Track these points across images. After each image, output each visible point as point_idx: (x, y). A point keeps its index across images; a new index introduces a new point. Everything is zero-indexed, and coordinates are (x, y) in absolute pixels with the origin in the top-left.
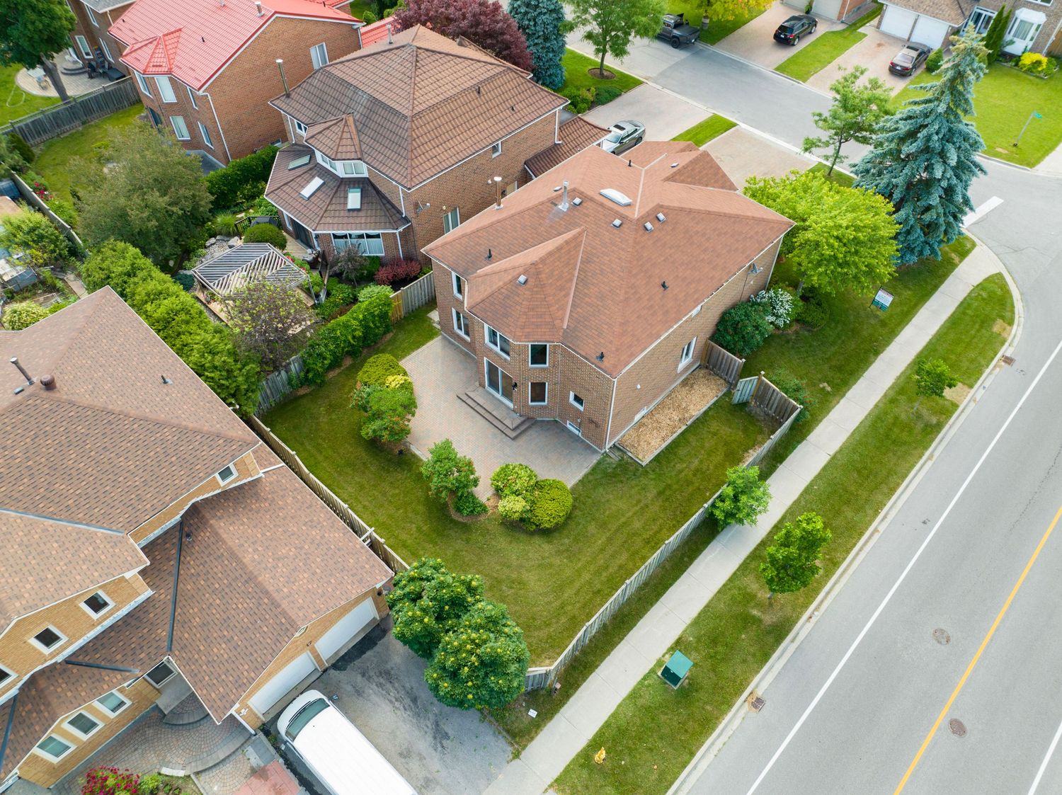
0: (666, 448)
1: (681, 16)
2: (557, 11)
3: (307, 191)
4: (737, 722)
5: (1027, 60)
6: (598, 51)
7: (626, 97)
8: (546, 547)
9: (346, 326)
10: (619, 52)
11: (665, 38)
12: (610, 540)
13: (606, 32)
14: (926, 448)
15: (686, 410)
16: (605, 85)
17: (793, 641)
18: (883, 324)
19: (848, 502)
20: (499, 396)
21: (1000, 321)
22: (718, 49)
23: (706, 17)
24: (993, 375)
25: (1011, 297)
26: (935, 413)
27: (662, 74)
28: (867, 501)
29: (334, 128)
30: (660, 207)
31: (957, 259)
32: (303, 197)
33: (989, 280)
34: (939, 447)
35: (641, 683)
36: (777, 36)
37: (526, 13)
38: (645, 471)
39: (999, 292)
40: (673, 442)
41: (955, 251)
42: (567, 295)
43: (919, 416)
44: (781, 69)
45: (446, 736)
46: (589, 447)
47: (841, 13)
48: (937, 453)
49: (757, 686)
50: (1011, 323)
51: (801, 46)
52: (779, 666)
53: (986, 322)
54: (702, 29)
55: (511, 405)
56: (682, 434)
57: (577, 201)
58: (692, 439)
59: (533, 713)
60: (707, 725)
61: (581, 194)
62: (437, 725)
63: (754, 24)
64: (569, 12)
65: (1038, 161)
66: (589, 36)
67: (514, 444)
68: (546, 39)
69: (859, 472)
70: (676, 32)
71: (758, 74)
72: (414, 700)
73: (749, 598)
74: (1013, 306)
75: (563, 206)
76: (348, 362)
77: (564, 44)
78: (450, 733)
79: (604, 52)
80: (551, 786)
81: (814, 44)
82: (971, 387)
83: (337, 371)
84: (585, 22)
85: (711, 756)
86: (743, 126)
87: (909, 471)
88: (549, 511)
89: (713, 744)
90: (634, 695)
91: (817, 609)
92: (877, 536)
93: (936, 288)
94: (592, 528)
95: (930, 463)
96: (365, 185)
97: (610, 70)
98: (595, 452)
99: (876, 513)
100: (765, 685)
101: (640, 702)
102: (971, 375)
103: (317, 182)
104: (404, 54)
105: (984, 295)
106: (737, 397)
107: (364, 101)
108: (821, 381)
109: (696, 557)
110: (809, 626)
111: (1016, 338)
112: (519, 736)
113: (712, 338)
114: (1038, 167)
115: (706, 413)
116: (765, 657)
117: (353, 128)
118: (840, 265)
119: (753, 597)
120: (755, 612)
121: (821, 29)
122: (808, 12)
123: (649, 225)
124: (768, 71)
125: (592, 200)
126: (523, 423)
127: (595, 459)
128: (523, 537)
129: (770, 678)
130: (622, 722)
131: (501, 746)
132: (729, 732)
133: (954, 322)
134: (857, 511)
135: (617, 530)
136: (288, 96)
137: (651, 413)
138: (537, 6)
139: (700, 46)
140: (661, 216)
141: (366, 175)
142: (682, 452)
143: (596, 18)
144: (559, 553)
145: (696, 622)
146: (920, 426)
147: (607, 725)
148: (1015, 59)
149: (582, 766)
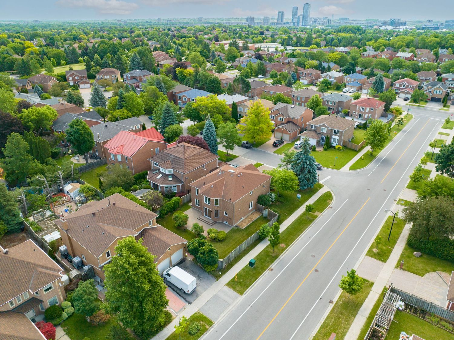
0: (248, 226)
1: (248, 141)
2: (216, 140)
3: (158, 177)
4: (267, 273)
5: (337, 147)
6: (226, 149)
7: (234, 160)
8: (221, 244)
9: (170, 204)
10: (232, 149)
11: (243, 146)
12: (236, 243)
13: (228, 144)
14: (310, 224)
15: (252, 218)
16: (228, 158)
17: (279, 259)
18: (300, 202)
19: (291, 235)
20: (207, 217)
21: (329, 200)
22: (258, 149)
23: (254, 141)
24: (327, 211)
25: (332, 195)
26: (312, 218)
27: (244, 155)
28: (296, 234)
29: (166, 163)
30: (241, 172)
31: (319, 189)
32: (157, 179)
33: (327, 192)
34: (313, 224)
36: (273, 145)
37: (208, 141)
38: (243, 230)
39: (329, 195)
40: (250, 225)
41: (319, 187)
42: (222, 189)
43: (308, 218)
44: (275, 152)
45: (201, 277)
46: (229, 226)
47: (290, 139)
48: (313, 225)
49: (271, 267)
50: (332, 200)
51: (280, 147)
52: (276, 264)
53: (325, 200)
54: (254, 144)
55: (211, 219)
56: (252, 223)
57: (223, 172)
58: (254, 224)
59: (220, 273)
60: (260, 274)
61: (224, 171)
62: (198, 276)
63: (268, 142)
64: (218, 140)
65: (340, 168)
66: (224, 146)
67: (212, 226)
68: (213, 146)
69: (294, 229)
70: (247, 145)
71: (269, 154)
72: (193, 272)
73: (269, 252)
74: (332, 197)
75: (220, 173)
76: (169, 214)
77: (218, 148)
78: (202, 277)
79: (228, 149)
80: (225, 285)
81: (283, 146)
83: (167, 216)
84: (222, 143)
85: (261, 279)
86: (265, 165)
87: (306, 228)
88: (221, 237)
89: (262, 277)
90: (243, 269)
91: (285, 253)
92: (298, 240)
93: (313, 195)
95: (311, 227)
96: (173, 176)
97: (230, 154)
98: (231, 227)
99: (298, 236)
100: (273, 267)
102: (321, 211)
103: (161, 175)
104: (182, 147)
105: (325, 195)
106: (264, 216)
107: (173, 157)
108: (285, 213)
109: (256, 246)
110: (283, 257)
111: (333, 203)
112: (217, 277)
113: (257, 203)
114: (340, 170)
115: (257, 219)
116: (273, 262)
117: (170, 163)
118: (284, 185)
119: (269, 251)
120: (270, 254)
121: (285, 143)
122: (281, 139)
123: (239, 175)
124: (271, 153)
125: (226, 172)
126: (213, 222)
127: (231, 228)
128: (215, 243)
131: (214, 279)
132: (265, 275)
133: (317, 201)
134: (294, 236)
135: (237, 241)
136: (153, 157)
137: (244, 220)
138: (210, 139)
139: (254, 148)
140: (241, 174)
141: (173, 173)
142: (252, 226)
143: (225, 141)
146: (309, 220)
147: (237, 274)
148: (334, 147)
149: (232, 281)
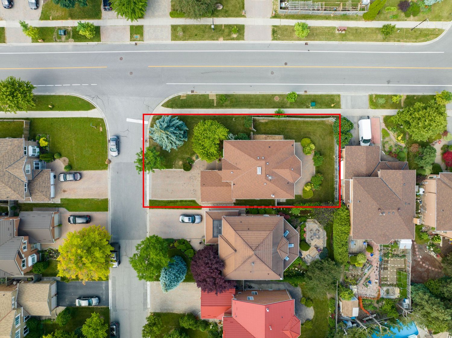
19: (258, 100)
21: (181, 98)
33: (165, 107)
35: (318, 108)
38: (283, 135)
50: (180, 96)
53: (184, 101)
58: (270, 132)
80: (341, 108)
82: (208, 95)
85: (319, 92)
94: (302, 133)
100: (302, 92)
101: (320, 106)
111: (184, 93)
129: (300, 92)
130: (325, 106)
144: (311, 135)
145: (302, 108)
147: (327, 108)
149: (335, 107)
